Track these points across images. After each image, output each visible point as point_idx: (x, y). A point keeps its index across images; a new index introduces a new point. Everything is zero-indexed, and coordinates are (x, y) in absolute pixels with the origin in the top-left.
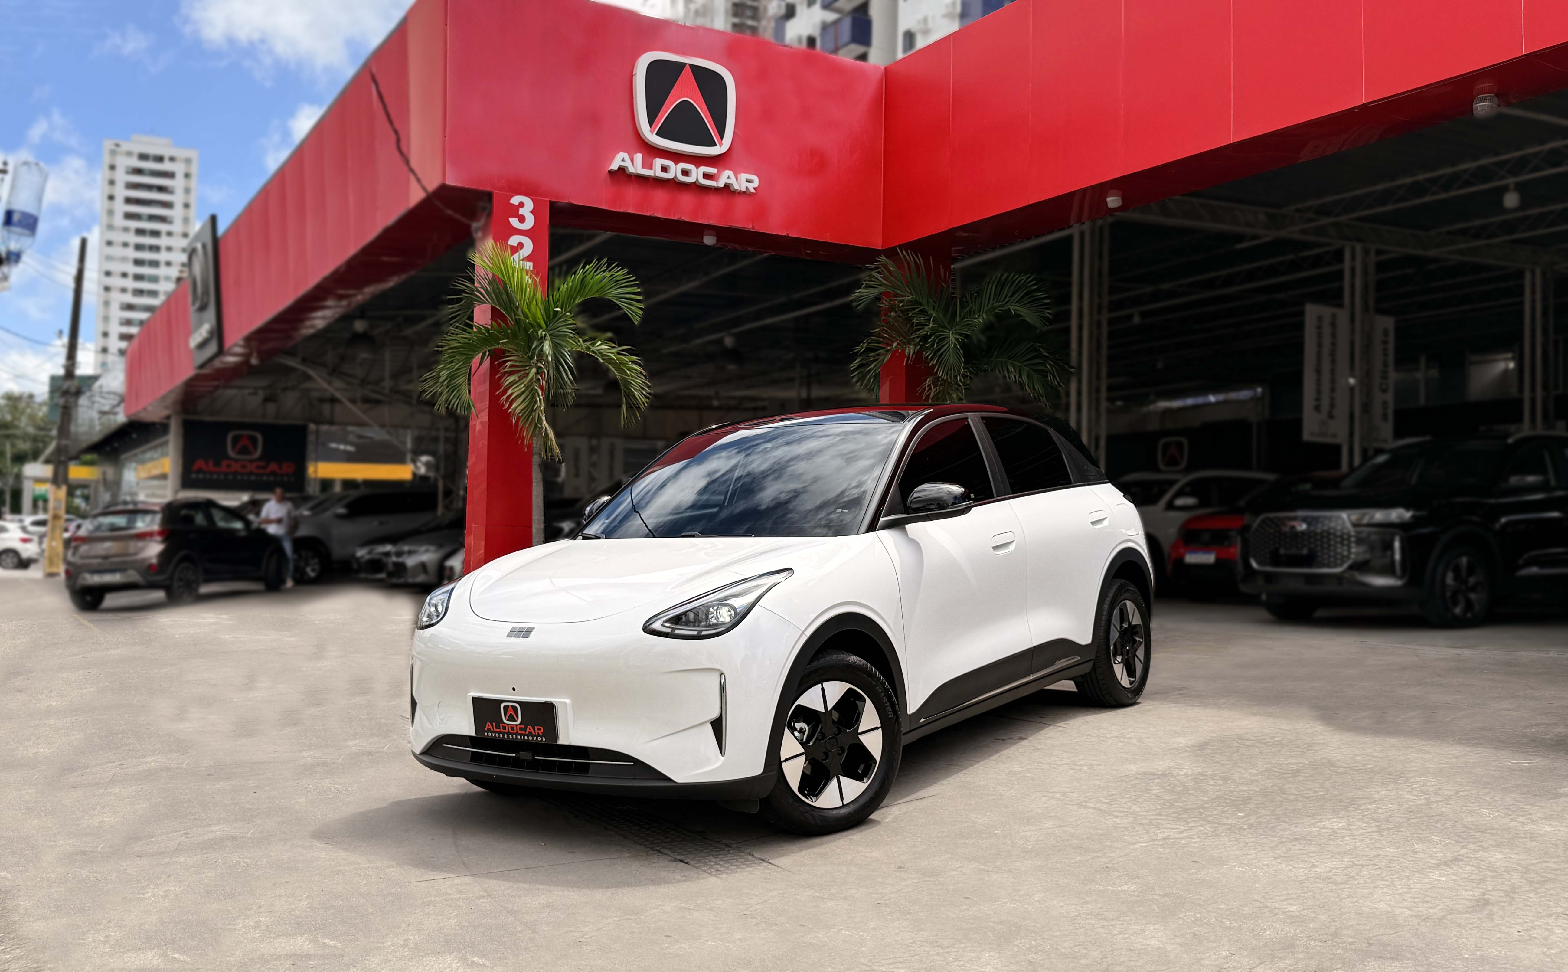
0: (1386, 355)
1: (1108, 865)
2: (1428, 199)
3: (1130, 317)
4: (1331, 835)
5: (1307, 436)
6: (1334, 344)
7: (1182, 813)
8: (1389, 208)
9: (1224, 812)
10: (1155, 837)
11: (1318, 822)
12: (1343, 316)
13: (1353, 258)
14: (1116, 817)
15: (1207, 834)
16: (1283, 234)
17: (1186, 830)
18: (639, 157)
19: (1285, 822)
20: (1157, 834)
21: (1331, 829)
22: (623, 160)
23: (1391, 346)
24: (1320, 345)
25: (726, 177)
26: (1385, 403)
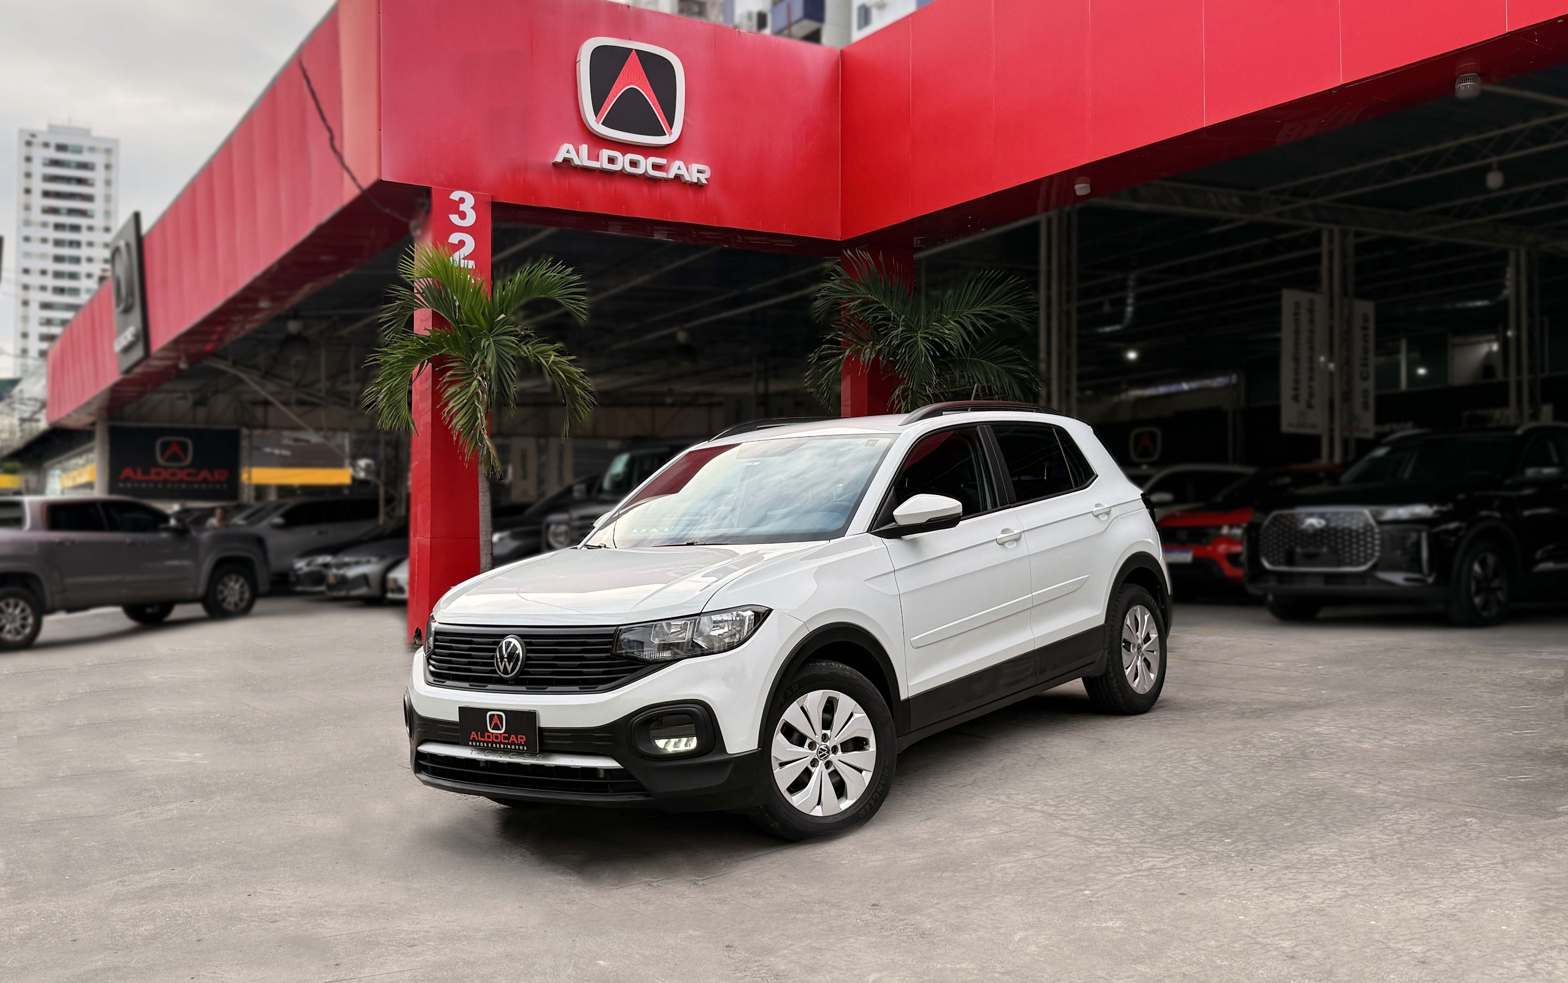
0: (1366, 341)
1: (1091, 899)
2: (1407, 179)
3: (1100, 305)
4: (1323, 862)
5: (1286, 427)
6: (1312, 331)
7: (1167, 840)
8: (1367, 189)
9: (1210, 838)
10: (1139, 868)
11: (1307, 848)
12: (1320, 301)
13: (1331, 241)
14: (1099, 845)
15: (1193, 862)
16: (1258, 217)
17: (1172, 859)
18: (584, 148)
19: (1274, 848)
20: (1141, 864)
21: (1323, 855)
22: (568, 152)
23: (1371, 332)
24: (1297, 332)
25: (676, 168)
26: (1365, 392)
